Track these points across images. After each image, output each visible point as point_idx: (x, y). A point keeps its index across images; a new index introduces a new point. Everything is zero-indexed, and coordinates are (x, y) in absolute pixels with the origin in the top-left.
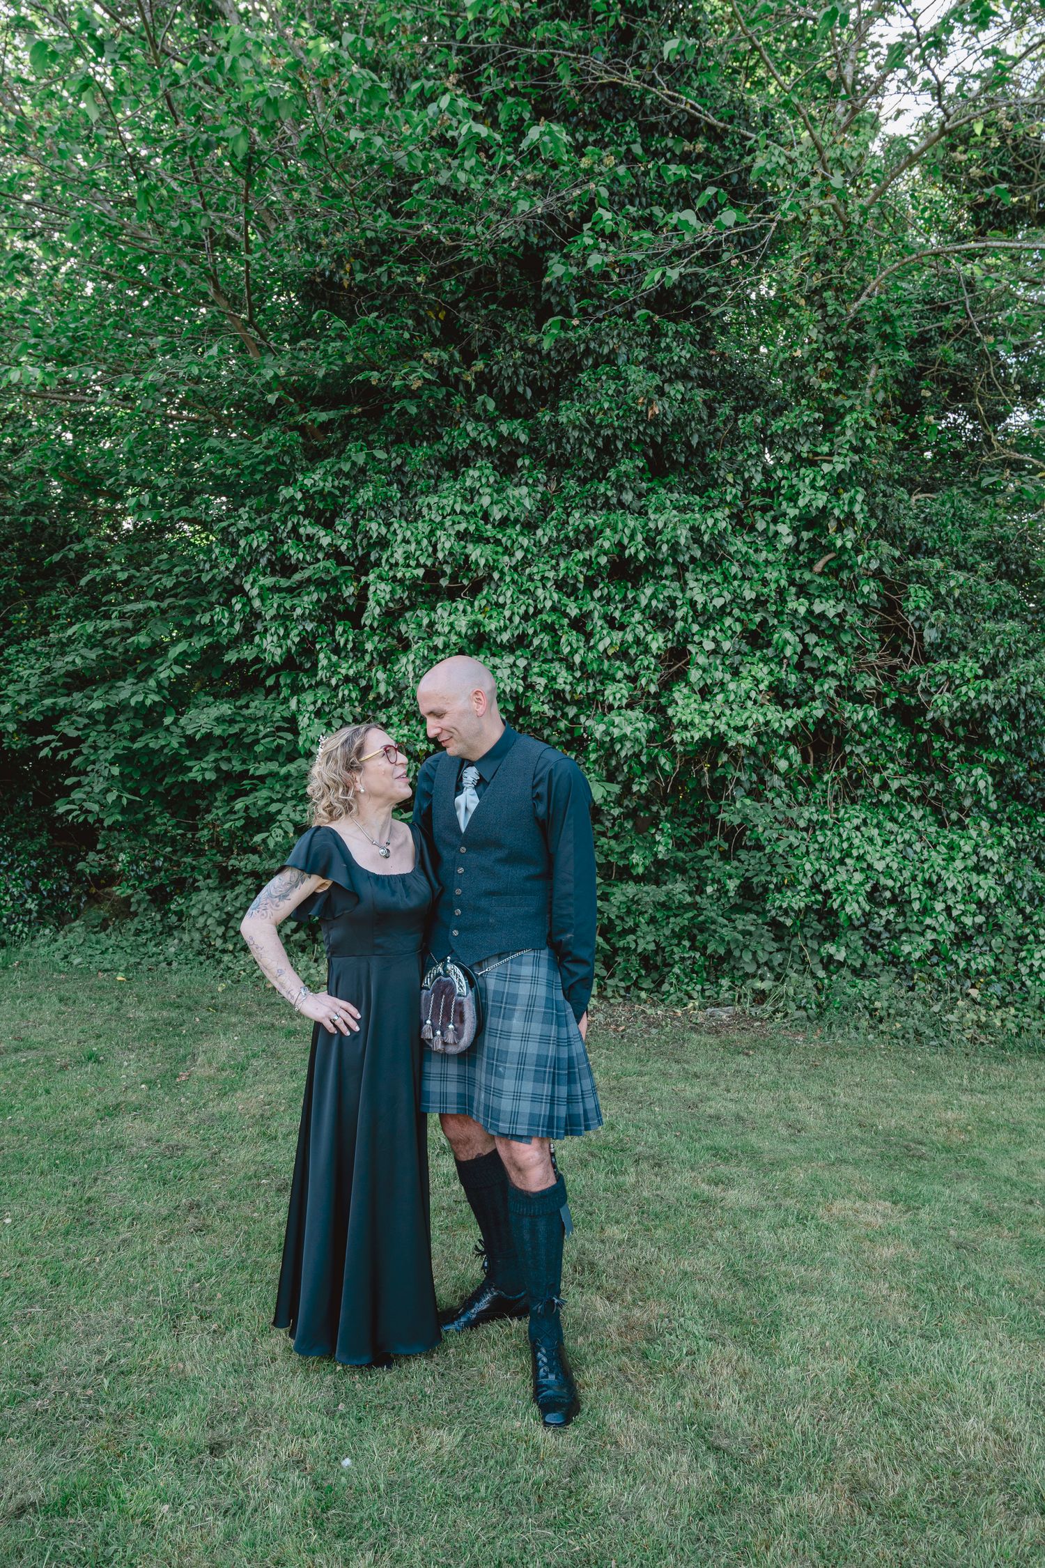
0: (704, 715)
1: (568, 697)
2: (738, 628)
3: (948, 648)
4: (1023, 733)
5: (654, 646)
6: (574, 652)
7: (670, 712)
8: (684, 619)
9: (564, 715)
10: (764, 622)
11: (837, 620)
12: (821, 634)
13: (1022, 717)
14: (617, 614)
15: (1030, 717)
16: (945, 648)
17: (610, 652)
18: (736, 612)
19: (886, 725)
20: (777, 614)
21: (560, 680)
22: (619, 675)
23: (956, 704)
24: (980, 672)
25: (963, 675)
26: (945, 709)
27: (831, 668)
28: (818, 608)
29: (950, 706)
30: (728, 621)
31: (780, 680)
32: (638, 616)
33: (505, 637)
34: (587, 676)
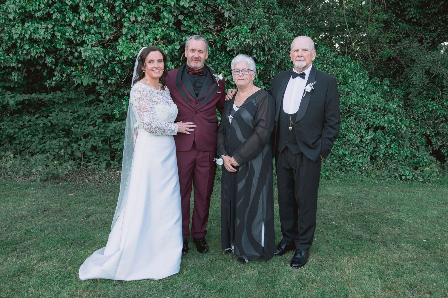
0: (129, 48)
1: (75, 42)
2: (145, 11)
3: (239, 21)
4: (269, 57)
5: (106, 18)
6: (71, 21)
7: (117, 48)
8: (119, 6)
9: (76, 51)
10: (158, 9)
11: (192, 9)
12: (186, 16)
13: (267, 50)
14: (92, 5)
15: (270, 50)
16: (238, 23)
17: (87, 21)
18: (144, 4)
19: (221, 55)
20: (164, 6)
21: (67, 34)
22: (92, 31)
23: (237, 44)
24: (249, 31)
25: (242, 32)
26: (233, 45)
27: (192, 30)
28: (182, 4)
29: (235, 45)
30: (141, 8)
31: (167, 34)
32: (101, 5)
33: (38, 14)
34: (81, 32)
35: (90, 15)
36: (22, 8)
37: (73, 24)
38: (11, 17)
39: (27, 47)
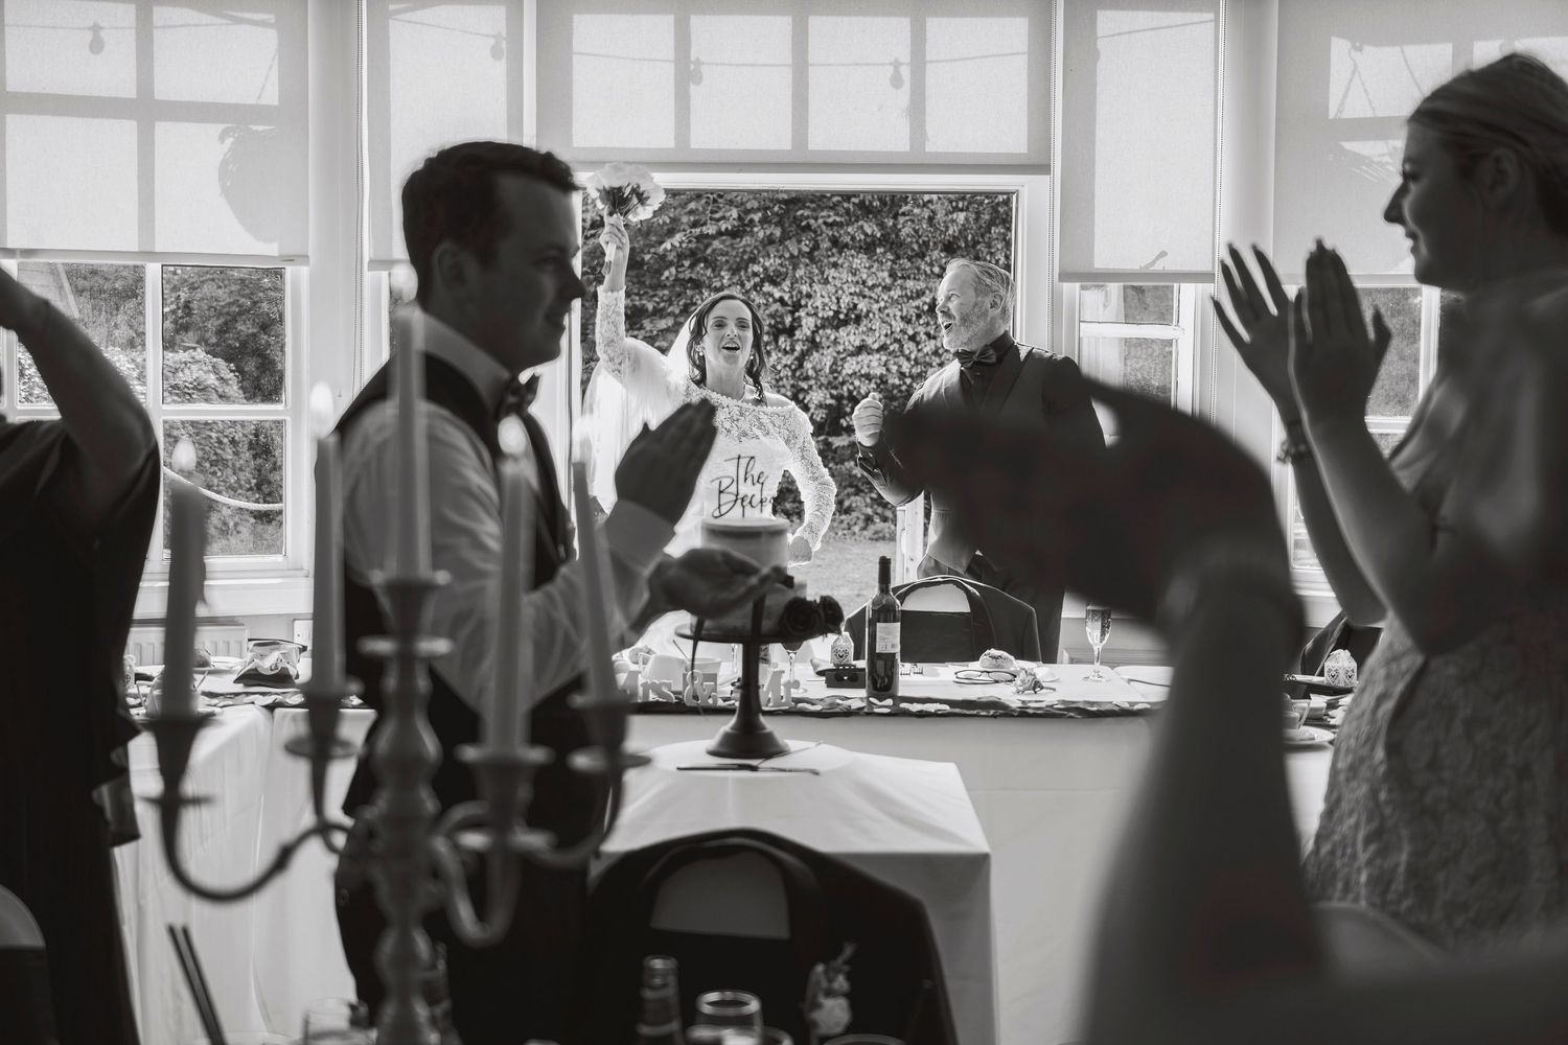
35: (933, 342)
36: (863, 340)
37: (913, 356)
38: (841, 348)
39: (857, 383)
